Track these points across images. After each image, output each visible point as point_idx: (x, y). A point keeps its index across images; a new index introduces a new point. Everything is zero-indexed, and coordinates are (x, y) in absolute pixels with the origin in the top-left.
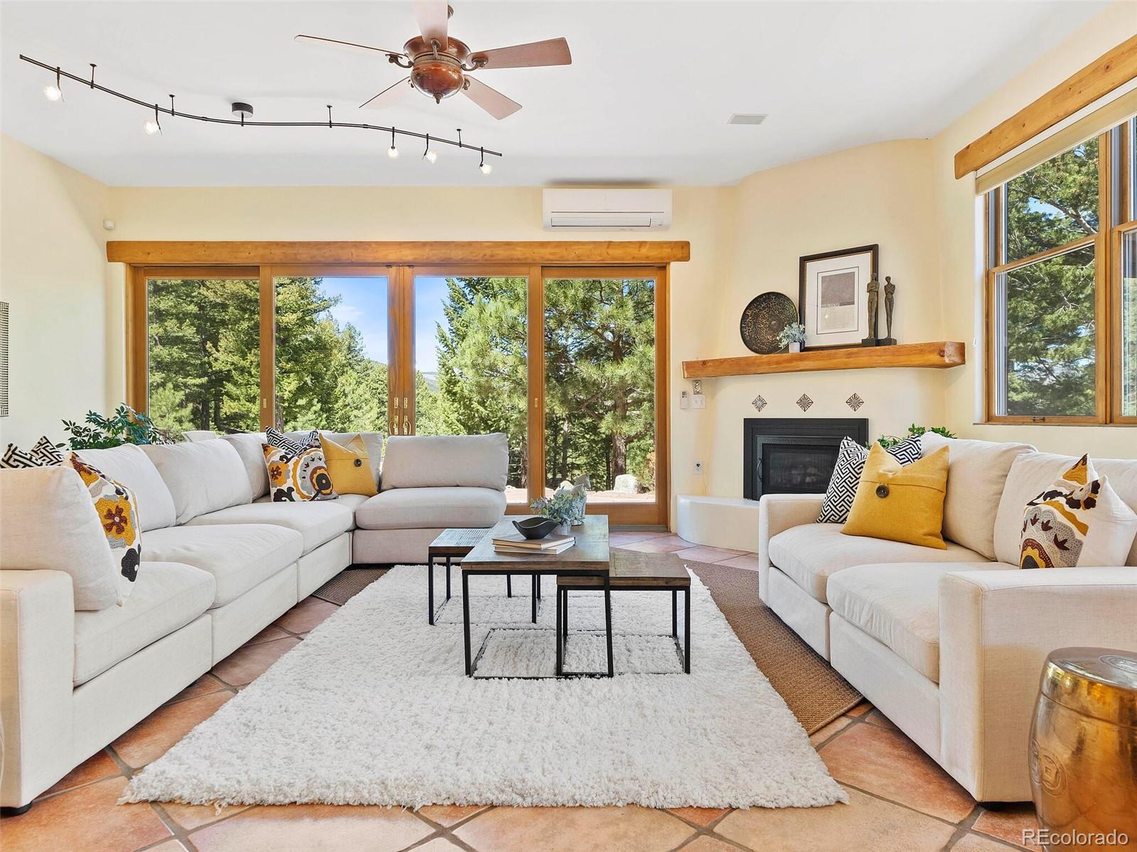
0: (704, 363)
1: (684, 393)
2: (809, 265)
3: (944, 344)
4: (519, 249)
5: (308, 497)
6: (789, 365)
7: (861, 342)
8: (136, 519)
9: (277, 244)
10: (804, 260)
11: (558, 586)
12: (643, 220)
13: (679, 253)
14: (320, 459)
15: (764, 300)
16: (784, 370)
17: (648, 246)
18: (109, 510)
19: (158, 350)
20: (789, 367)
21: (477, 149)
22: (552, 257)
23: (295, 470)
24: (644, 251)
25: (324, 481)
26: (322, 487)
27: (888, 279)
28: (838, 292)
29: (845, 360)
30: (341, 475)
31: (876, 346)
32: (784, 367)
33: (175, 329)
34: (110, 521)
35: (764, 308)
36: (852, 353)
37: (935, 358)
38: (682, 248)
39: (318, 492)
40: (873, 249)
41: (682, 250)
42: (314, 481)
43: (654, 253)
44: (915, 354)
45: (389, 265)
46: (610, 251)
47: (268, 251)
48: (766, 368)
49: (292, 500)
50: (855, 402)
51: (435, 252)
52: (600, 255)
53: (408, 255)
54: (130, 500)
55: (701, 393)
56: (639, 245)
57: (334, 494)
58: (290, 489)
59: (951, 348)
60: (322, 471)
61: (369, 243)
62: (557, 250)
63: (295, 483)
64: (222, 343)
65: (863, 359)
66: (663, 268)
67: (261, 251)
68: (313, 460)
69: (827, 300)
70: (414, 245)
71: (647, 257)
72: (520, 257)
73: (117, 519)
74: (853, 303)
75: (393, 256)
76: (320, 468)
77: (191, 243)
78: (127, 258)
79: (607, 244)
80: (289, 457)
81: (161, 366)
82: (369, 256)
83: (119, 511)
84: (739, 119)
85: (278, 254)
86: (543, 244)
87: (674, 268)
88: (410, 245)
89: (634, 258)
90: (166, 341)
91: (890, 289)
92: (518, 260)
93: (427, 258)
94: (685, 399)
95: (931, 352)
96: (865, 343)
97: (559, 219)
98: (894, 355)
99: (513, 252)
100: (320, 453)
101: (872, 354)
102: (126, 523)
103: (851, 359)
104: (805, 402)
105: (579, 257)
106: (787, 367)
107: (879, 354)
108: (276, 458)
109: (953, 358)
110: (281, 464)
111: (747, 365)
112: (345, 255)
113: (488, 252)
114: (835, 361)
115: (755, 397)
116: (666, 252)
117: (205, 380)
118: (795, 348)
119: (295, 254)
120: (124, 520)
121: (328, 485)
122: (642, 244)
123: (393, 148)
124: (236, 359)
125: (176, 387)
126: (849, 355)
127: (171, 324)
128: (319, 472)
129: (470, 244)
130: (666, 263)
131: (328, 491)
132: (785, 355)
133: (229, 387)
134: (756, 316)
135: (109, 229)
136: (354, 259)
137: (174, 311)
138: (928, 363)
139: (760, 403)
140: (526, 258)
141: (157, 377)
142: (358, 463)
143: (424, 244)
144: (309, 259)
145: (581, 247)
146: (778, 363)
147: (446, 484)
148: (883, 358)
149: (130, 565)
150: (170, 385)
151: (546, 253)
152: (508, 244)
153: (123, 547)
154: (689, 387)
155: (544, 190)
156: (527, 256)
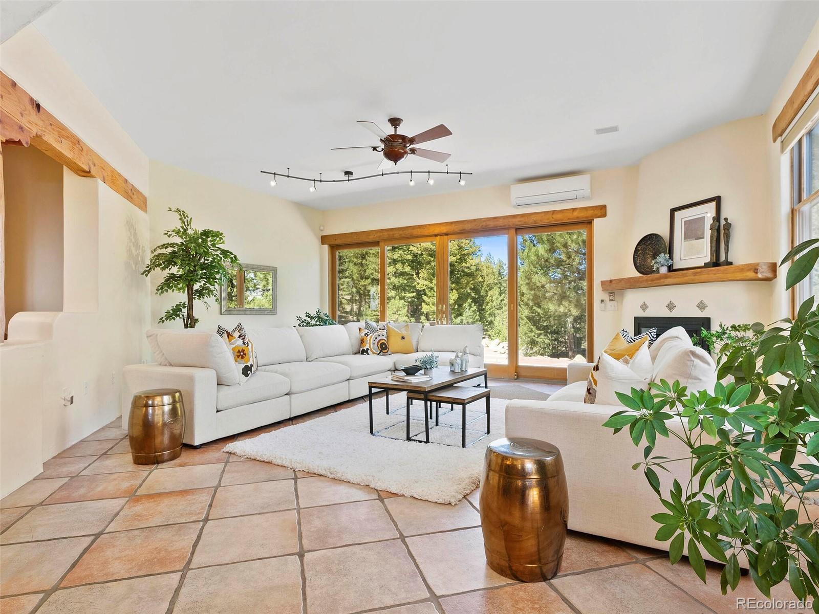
0: (611, 281)
1: (602, 301)
2: (677, 214)
3: (758, 264)
4: (501, 220)
5: (376, 354)
6: (659, 281)
7: (703, 265)
8: (251, 354)
9: (386, 230)
10: (673, 211)
11: (407, 397)
12: (571, 195)
13: (598, 212)
14: (383, 335)
15: (649, 239)
16: (656, 285)
17: (578, 211)
18: (239, 350)
19: (393, 279)
20: (659, 283)
21: (458, 173)
22: (519, 223)
23: (370, 340)
24: (576, 214)
25: (384, 346)
26: (383, 348)
27: (726, 219)
28: (693, 231)
29: (693, 277)
30: (394, 344)
31: (713, 267)
32: (655, 283)
33: (401, 268)
34: (239, 354)
35: (649, 244)
36: (697, 273)
37: (751, 274)
38: (601, 209)
39: (381, 351)
40: (718, 200)
41: (602, 211)
42: (379, 346)
43: (582, 215)
44: (738, 272)
45: (436, 236)
46: (554, 216)
47: (381, 234)
48: (645, 284)
49: (368, 354)
50: (702, 306)
51: (456, 227)
52: (548, 219)
53: (444, 230)
54: (250, 346)
55: (615, 300)
56: (571, 211)
57: (389, 353)
58: (368, 349)
59: (764, 267)
60: (383, 341)
61: (425, 225)
62: (522, 219)
63: (370, 346)
64: (421, 275)
65: (704, 277)
66: (590, 222)
67: (379, 234)
68: (379, 336)
69: (687, 236)
70: (447, 224)
71: (578, 218)
72: (501, 225)
73: (242, 354)
74: (703, 238)
75: (437, 231)
76: (382, 340)
77: (352, 233)
78: (328, 243)
79: (552, 212)
80: (368, 334)
81: (395, 288)
82: (426, 232)
83: (243, 351)
84: (600, 131)
85: (386, 235)
86: (514, 216)
87: (596, 222)
88: (444, 224)
89: (569, 219)
90: (398, 274)
91: (728, 226)
92: (501, 226)
93: (453, 230)
94: (603, 305)
95: (749, 270)
96: (707, 265)
97: (521, 202)
98: (723, 273)
99: (497, 223)
100: (384, 332)
101: (710, 273)
102: (246, 355)
103: (696, 277)
104: (671, 307)
105: (535, 221)
106: (658, 283)
107: (714, 272)
108: (363, 334)
109: (765, 274)
110: (365, 337)
111: (635, 282)
112: (415, 232)
113: (484, 224)
114: (686, 278)
115: (641, 303)
116: (590, 212)
117: (415, 294)
118: (664, 270)
119: (393, 234)
120: (245, 354)
121: (386, 348)
122: (574, 210)
123: (411, 181)
124: (427, 283)
125: (401, 298)
126: (695, 274)
127: (399, 266)
128: (381, 341)
129: (475, 220)
130: (592, 220)
131: (386, 351)
132: (657, 275)
133: (424, 297)
134: (644, 250)
135: (322, 230)
136: (419, 234)
137: (400, 259)
138: (747, 278)
139: (644, 307)
140: (505, 225)
141: (392, 293)
142: (403, 338)
143: (452, 223)
144: (399, 236)
145: (536, 215)
146: (652, 280)
147: (447, 350)
148: (717, 275)
149: (246, 371)
150: (397, 297)
151: (516, 221)
152: (495, 218)
153: (244, 364)
154: (606, 297)
155: (512, 186)
156: (506, 224)
